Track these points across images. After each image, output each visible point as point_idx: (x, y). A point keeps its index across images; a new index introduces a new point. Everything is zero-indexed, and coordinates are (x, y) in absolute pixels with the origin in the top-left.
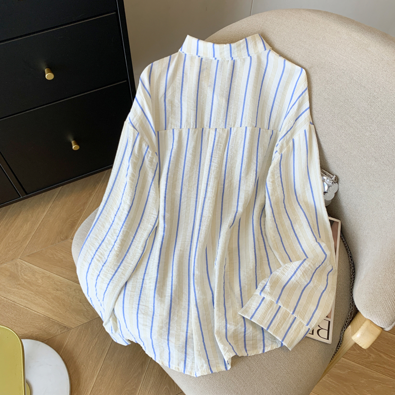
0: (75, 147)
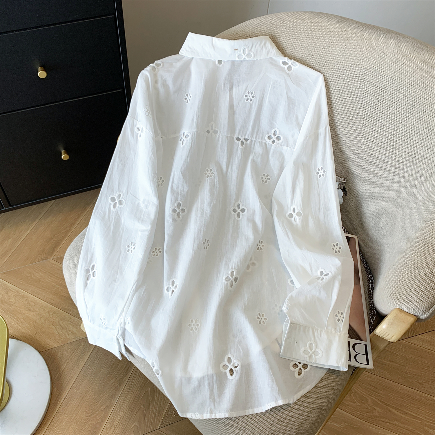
0: (64, 156)
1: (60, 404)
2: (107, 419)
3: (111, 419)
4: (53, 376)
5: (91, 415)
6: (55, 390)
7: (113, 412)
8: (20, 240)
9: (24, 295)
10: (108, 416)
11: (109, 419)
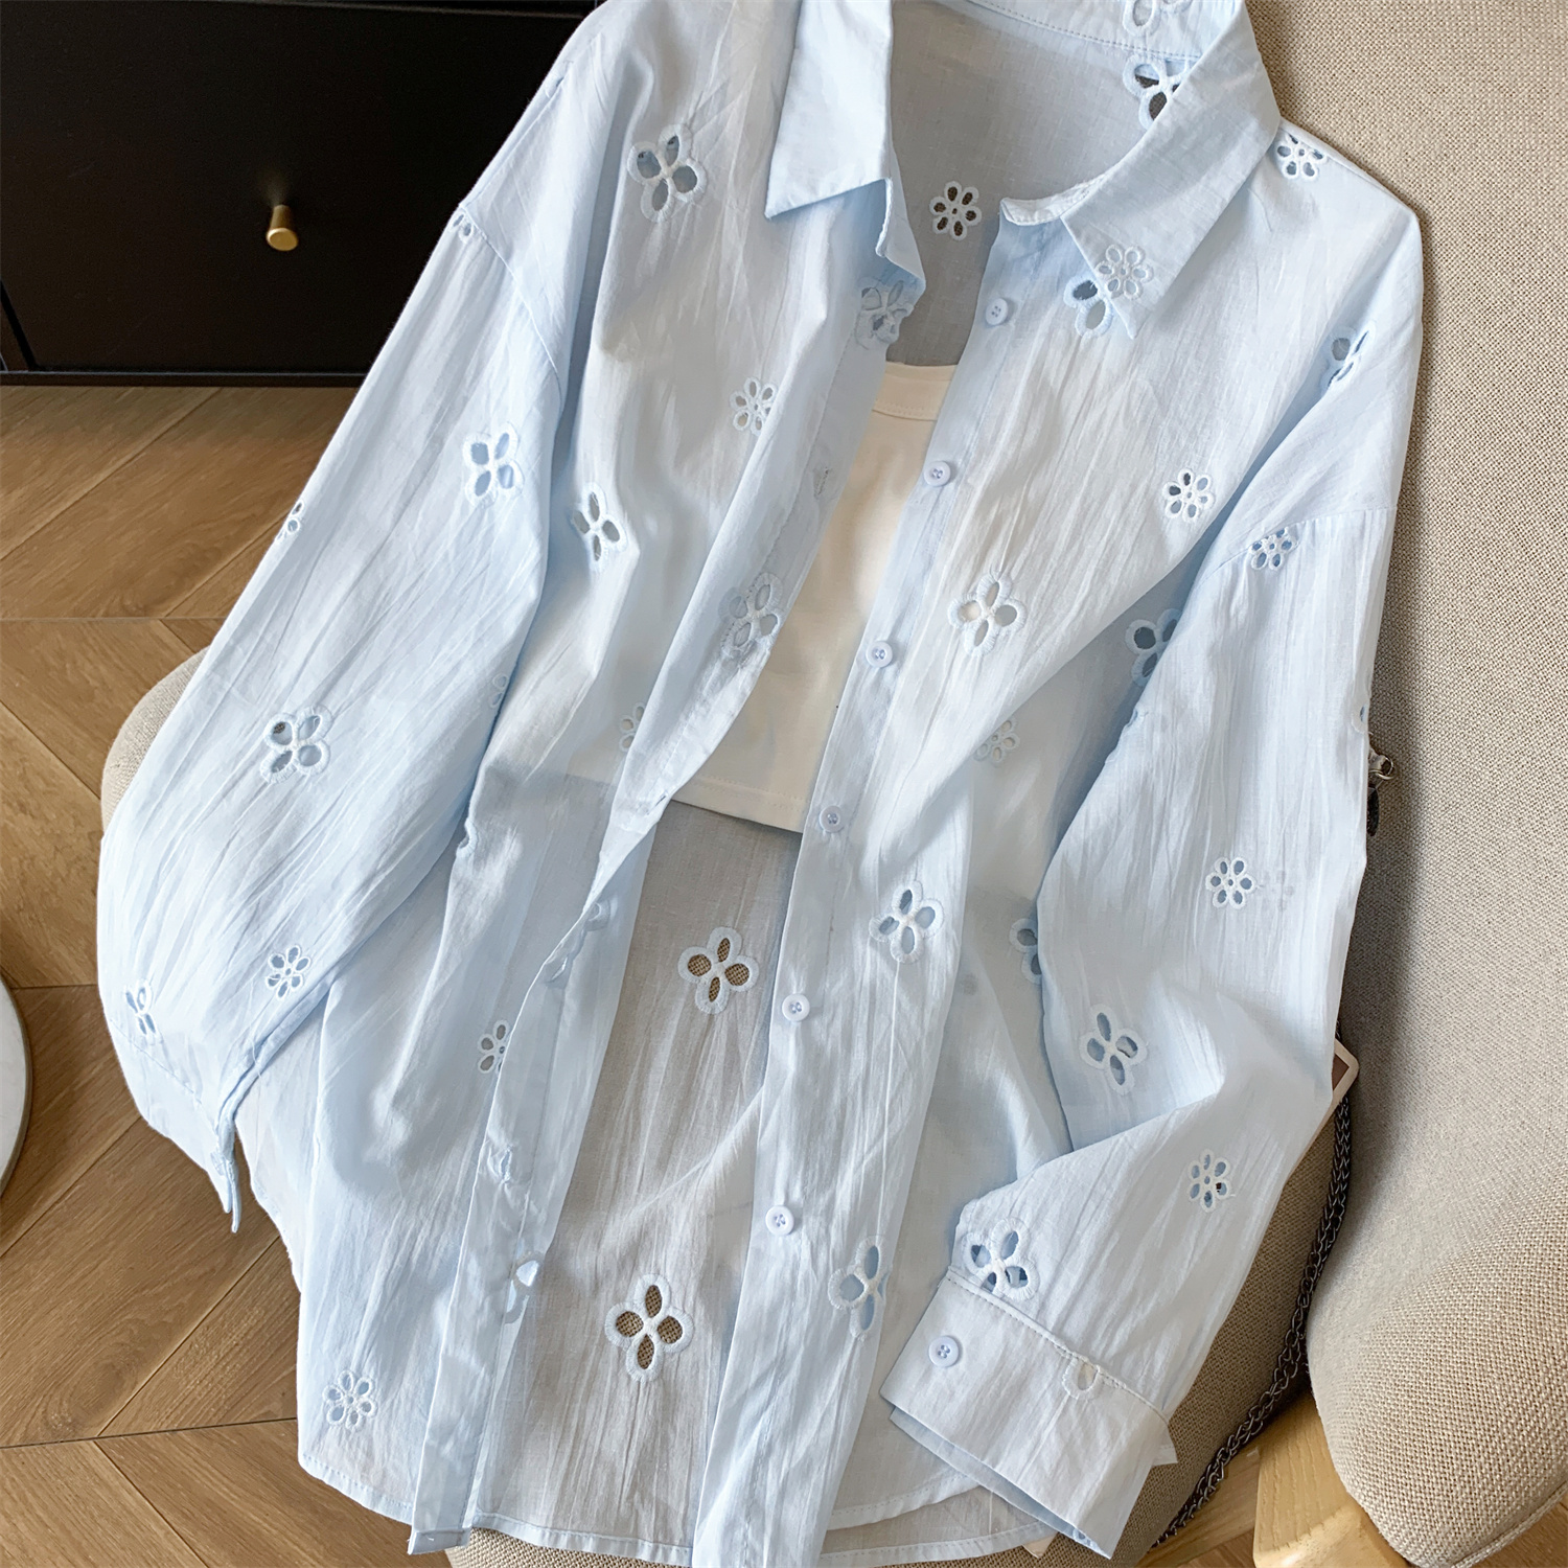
0: (277, 234)
1: (41, 1212)
2: (197, 1317)
3: (213, 1322)
4: (44, 1098)
5: (143, 1289)
6: (34, 1151)
7: (228, 1300)
8: (56, 503)
9: (15, 739)
10: (207, 1307)
11: (207, 1321)
